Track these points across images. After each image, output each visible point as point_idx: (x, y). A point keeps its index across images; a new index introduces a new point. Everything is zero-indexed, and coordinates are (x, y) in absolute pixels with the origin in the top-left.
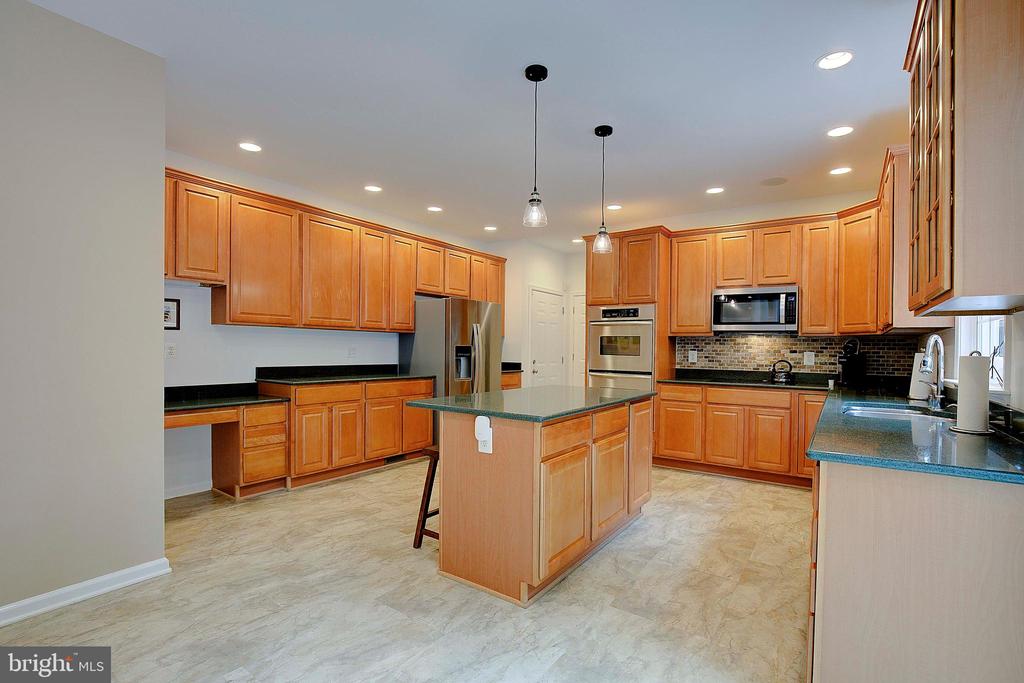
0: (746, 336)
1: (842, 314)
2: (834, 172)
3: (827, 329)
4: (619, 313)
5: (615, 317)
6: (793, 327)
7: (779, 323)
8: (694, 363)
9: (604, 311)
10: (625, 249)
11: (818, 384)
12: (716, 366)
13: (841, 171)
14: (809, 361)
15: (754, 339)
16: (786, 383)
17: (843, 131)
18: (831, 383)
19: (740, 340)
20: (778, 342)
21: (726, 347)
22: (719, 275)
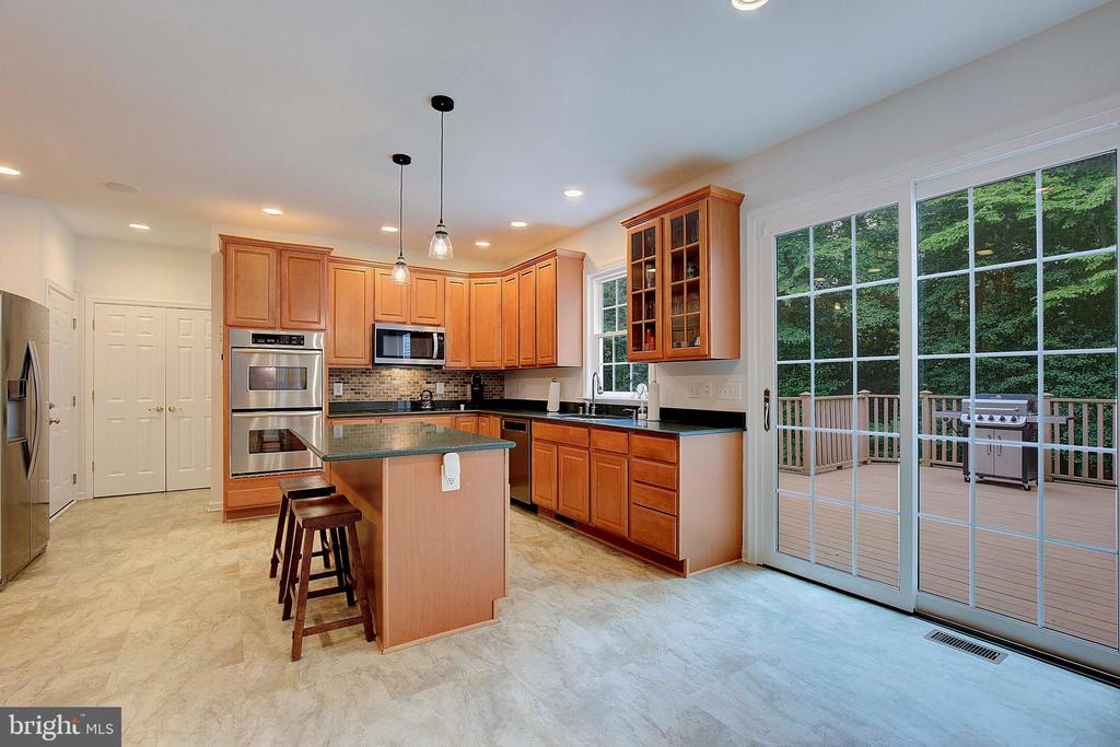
0: (390, 368)
1: (473, 353)
2: (478, 244)
3: (463, 364)
4: (277, 339)
5: (272, 343)
6: (439, 362)
7: (431, 358)
8: (340, 396)
9: (253, 335)
10: (285, 264)
11: (451, 408)
12: (361, 398)
13: (483, 244)
14: (441, 390)
15: (396, 372)
16: (432, 410)
17: (522, 224)
18: (462, 406)
19: (385, 372)
20: (415, 375)
21: (372, 380)
22: (378, 309)
